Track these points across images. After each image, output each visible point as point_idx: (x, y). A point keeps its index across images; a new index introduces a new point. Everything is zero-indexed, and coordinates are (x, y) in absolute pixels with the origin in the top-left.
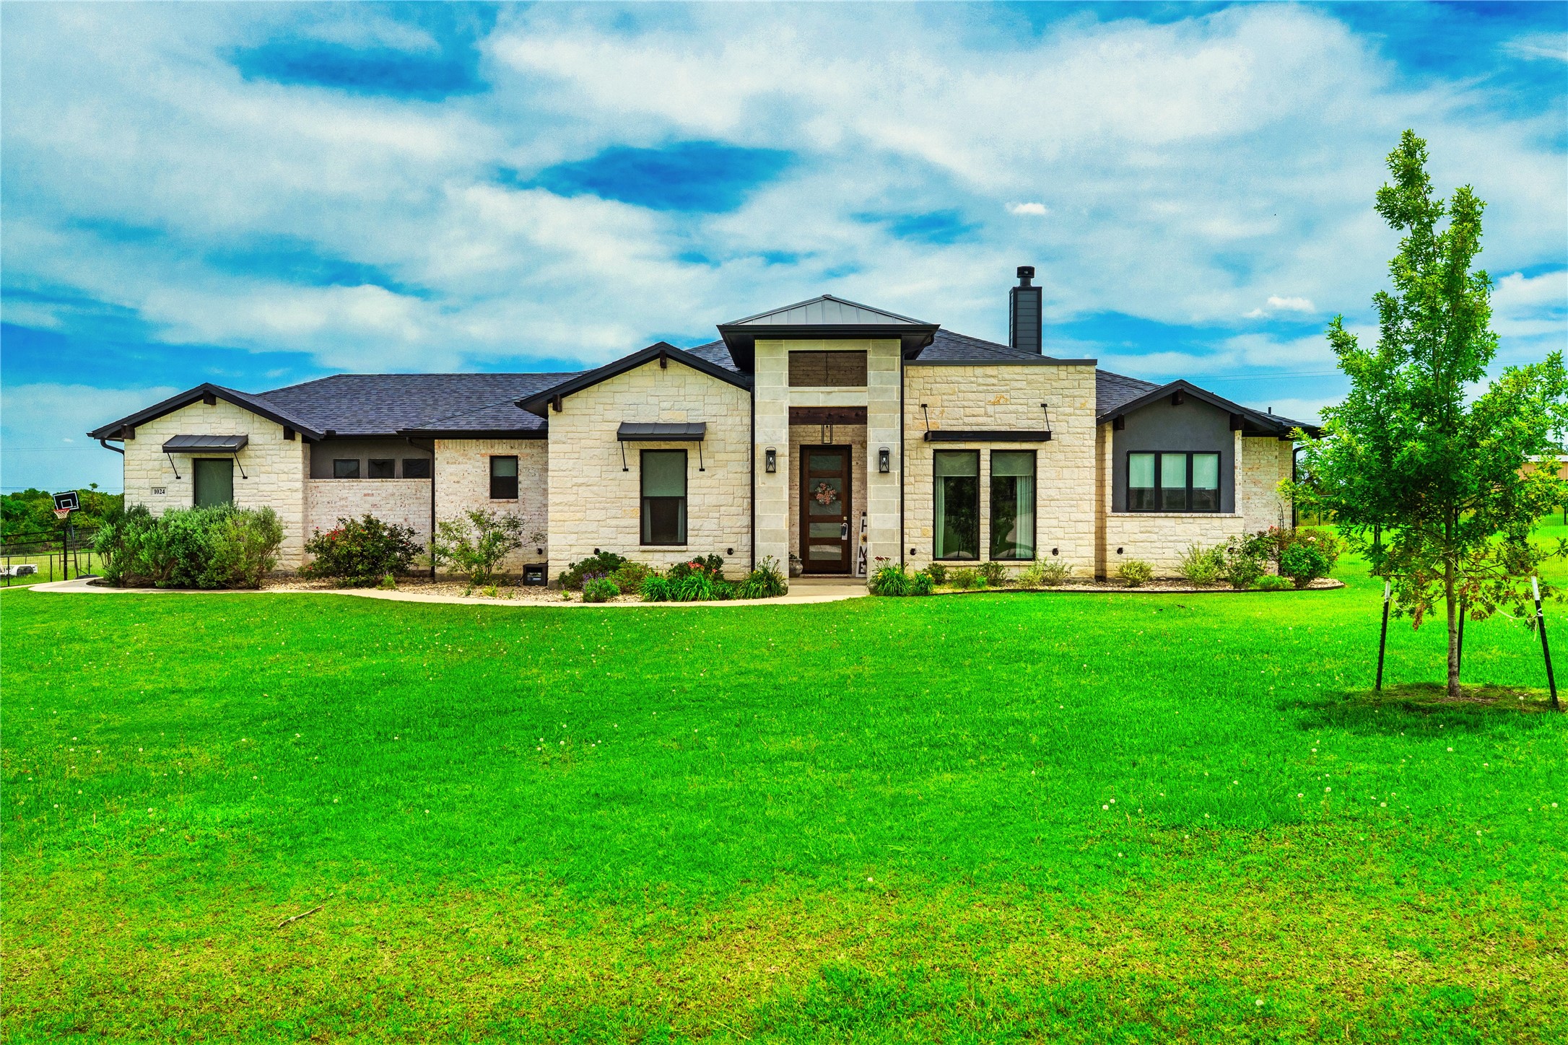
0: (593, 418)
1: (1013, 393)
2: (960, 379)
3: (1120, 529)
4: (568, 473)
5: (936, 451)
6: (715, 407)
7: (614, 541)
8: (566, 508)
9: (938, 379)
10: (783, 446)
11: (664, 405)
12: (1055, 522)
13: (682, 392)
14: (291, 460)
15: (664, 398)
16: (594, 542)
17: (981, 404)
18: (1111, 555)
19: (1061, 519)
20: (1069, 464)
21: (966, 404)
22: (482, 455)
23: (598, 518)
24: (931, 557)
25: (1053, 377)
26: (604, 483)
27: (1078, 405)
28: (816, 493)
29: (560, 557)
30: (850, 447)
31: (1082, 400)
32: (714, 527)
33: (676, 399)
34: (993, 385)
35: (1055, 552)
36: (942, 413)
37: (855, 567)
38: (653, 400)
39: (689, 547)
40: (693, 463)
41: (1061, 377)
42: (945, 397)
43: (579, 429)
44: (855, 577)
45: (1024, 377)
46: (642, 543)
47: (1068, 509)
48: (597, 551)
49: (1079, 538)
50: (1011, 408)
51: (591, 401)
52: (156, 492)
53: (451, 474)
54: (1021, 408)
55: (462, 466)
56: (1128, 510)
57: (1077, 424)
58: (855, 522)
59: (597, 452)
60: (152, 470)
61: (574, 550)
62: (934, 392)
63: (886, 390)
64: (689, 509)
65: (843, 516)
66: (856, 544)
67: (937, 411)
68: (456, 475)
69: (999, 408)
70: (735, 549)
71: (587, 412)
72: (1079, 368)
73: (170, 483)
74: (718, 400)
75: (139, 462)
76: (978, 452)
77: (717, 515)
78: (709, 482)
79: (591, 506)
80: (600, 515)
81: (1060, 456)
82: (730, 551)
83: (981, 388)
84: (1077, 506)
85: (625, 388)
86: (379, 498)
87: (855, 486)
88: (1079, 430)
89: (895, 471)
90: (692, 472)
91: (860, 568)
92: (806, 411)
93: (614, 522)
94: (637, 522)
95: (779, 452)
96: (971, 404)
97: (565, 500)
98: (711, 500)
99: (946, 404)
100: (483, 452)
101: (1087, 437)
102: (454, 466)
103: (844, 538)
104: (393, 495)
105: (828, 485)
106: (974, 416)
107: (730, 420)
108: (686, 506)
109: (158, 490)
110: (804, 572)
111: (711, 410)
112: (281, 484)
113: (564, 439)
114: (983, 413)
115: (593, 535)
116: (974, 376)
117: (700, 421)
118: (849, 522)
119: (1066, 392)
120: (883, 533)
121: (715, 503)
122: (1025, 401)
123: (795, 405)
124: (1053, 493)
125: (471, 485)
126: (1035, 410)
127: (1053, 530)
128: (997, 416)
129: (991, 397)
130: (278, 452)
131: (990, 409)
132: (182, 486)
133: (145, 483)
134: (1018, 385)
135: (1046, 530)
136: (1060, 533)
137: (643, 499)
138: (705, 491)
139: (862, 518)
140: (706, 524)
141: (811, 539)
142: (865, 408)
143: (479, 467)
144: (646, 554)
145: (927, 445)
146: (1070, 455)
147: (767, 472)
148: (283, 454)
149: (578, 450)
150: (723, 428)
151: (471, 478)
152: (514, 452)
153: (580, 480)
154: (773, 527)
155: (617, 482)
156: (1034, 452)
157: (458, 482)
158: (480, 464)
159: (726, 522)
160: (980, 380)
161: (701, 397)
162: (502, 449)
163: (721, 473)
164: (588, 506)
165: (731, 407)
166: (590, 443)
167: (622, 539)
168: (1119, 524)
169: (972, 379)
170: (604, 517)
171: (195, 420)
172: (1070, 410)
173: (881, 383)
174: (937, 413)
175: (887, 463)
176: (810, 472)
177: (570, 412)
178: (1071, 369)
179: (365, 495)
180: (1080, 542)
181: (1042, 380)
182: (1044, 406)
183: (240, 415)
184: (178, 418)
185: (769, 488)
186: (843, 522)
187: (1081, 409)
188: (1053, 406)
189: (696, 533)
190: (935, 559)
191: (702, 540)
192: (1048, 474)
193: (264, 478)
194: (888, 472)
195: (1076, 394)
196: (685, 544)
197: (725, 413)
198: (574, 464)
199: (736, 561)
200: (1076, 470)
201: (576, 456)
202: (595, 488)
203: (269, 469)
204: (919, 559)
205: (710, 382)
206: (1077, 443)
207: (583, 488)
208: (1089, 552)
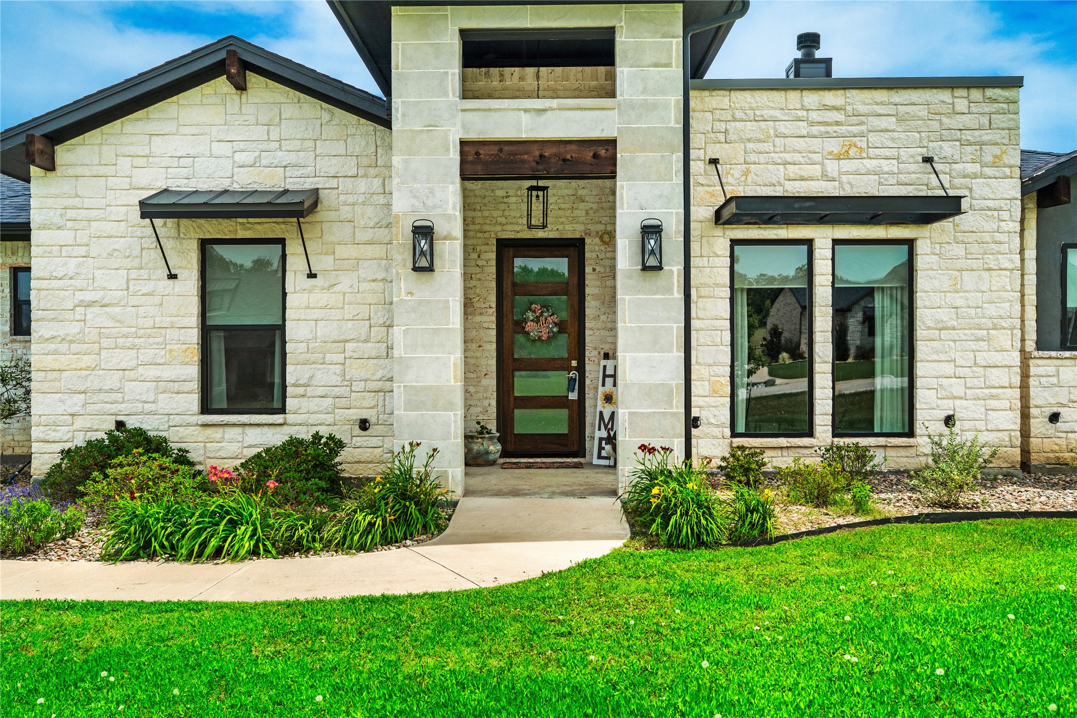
0: (112, 181)
1: (873, 138)
2: (778, 114)
3: (1054, 380)
4: (67, 282)
5: (734, 242)
6: (334, 160)
7: (152, 407)
8: (64, 347)
9: (739, 114)
10: (449, 218)
11: (241, 158)
12: (948, 369)
13: (275, 135)
15: (242, 146)
16: (114, 408)
17: (816, 157)
18: (1039, 424)
19: (959, 362)
20: (974, 264)
21: (788, 157)
23: (123, 365)
24: (728, 432)
25: (944, 109)
26: (134, 301)
27: (988, 158)
28: (525, 321)
29: (52, 435)
30: (582, 241)
31: (996, 150)
32: (336, 380)
33: (264, 146)
34: (837, 123)
35: (949, 421)
36: (746, 173)
37: (592, 447)
38: (220, 149)
39: (290, 418)
40: (296, 264)
41: (958, 108)
42: (750, 146)
43: (88, 203)
44: (590, 465)
45: (891, 110)
46: (205, 408)
47: (973, 345)
48: (120, 425)
49: (993, 397)
50: (870, 164)
51: (108, 152)
54: (886, 165)
56: (1064, 347)
57: (987, 192)
58: (592, 370)
59: (120, 244)
61: (79, 423)
62: (732, 137)
63: (654, 107)
64: (289, 347)
65: (569, 360)
66: (595, 406)
67: (737, 171)
69: (846, 165)
70: (373, 420)
71: (102, 170)
72: (990, 92)
74: (340, 148)
76: (809, 243)
77: (340, 358)
78: (323, 298)
79: (110, 342)
80: (126, 358)
81: (959, 250)
82: (364, 425)
83: (815, 130)
84: (988, 339)
85: (170, 127)
87: (591, 307)
88: (991, 204)
89: (674, 267)
90: (295, 280)
91: (601, 448)
92: (494, 150)
93: (151, 372)
94: (193, 371)
95: (440, 229)
96: (797, 157)
97: (62, 333)
98: (328, 330)
99: (753, 158)
100: (3, 261)
101: (1005, 215)
103: (573, 396)
105: (545, 306)
106: (802, 179)
107: (362, 185)
108: (284, 343)
110: (505, 454)
111: (328, 166)
113: (57, 220)
114: (819, 174)
115: (114, 396)
116: (803, 108)
117: (307, 186)
118: (581, 369)
119: (968, 136)
120: (649, 392)
121: (335, 335)
122: (894, 152)
123: (472, 136)
124: (945, 315)
126: (913, 167)
127: (945, 382)
128: (844, 178)
129: (834, 146)
131: (832, 167)
134: (884, 123)
135: (933, 382)
136: (957, 388)
137: (206, 331)
138: (316, 314)
139: (603, 362)
140: (319, 375)
141: (516, 398)
142: (612, 143)
144: (209, 431)
145: (719, 231)
146: (975, 248)
147: (415, 269)
149: (85, 240)
150: (351, 199)
153: (89, 296)
154: (430, 380)
155: (157, 300)
156: (910, 243)
159: (355, 370)
160: (814, 116)
161: (310, 144)
163: (346, 282)
164: (105, 343)
165: (365, 161)
166: (108, 228)
167: (166, 403)
168: (1051, 370)
169: (801, 113)
170: (133, 363)
172: (975, 168)
173: (645, 91)
174: (737, 175)
175: (658, 252)
176: (514, 284)
177: (71, 171)
178: (976, 94)
180: (994, 403)
181: (924, 113)
182: (928, 160)
185: (420, 302)
186: (569, 369)
187: (994, 165)
188: (945, 160)
189: (301, 390)
190: (734, 434)
191: (314, 404)
192: (936, 283)
194: (660, 268)
195: (986, 138)
196: (282, 410)
197: (353, 172)
198: (79, 265)
199: (375, 441)
200: (986, 274)
201: (82, 251)
202: (117, 310)
204: (706, 436)
205: (326, 116)
206: (987, 227)
207: (96, 310)
208: (1013, 421)
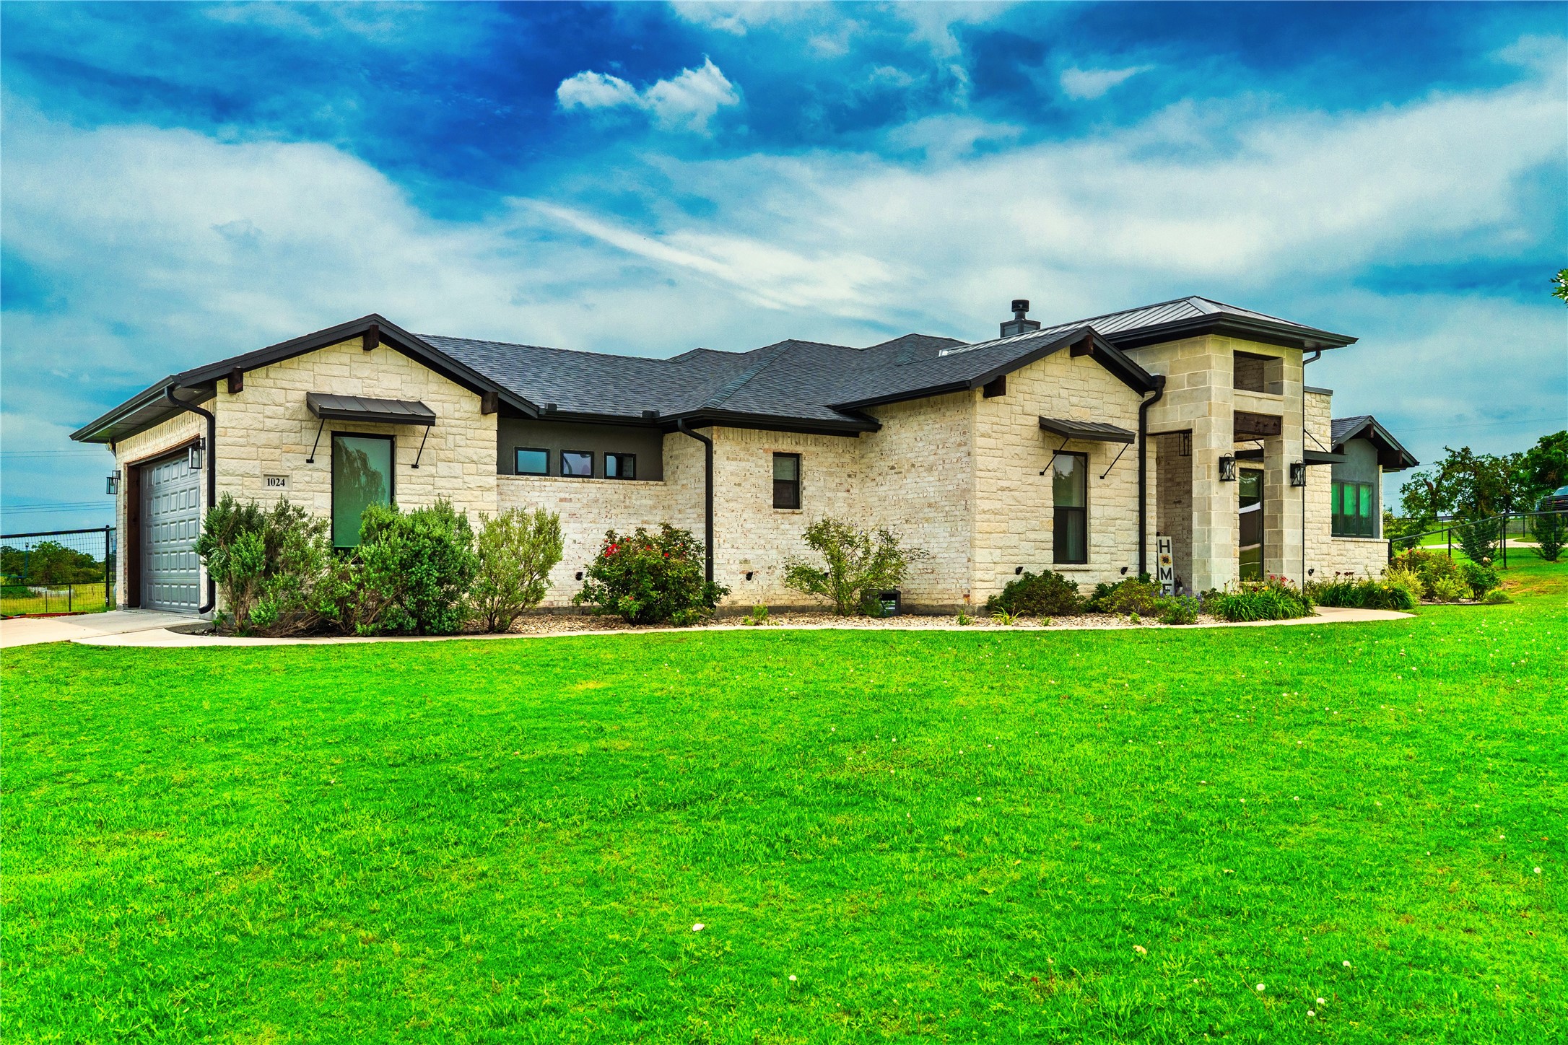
4: (993, 473)
6: (1111, 406)
7: (1032, 559)
8: (992, 517)
10: (1231, 452)
11: (1072, 400)
12: (1310, 544)
13: (1086, 387)
14: (481, 444)
15: (1073, 392)
16: (1014, 559)
22: (766, 451)
23: (1020, 530)
25: (1309, 403)
26: (1024, 488)
27: (1322, 432)
29: (987, 577)
31: (1324, 428)
32: (1111, 543)
33: (1082, 394)
35: (1311, 572)
38: (1064, 393)
39: (1091, 566)
40: (1092, 470)
41: (1313, 404)
43: (1003, 421)
46: (1055, 560)
48: (1019, 571)
49: (1323, 560)
52: (271, 482)
53: (732, 474)
55: (743, 464)
59: (1017, 449)
60: (266, 446)
61: (997, 569)
63: (1294, 401)
64: (1091, 522)
68: (737, 475)
70: (1128, 568)
72: (1322, 397)
73: (297, 468)
74: (1113, 399)
75: (243, 432)
77: (1113, 529)
78: (1108, 492)
79: (1013, 515)
80: (1018, 526)
82: (1123, 571)
85: (1040, 375)
86: (579, 505)
90: (1094, 479)
92: (1243, 417)
93: (1032, 536)
94: (1050, 536)
97: (992, 507)
98: (1111, 512)
100: (766, 446)
102: (734, 463)
104: (596, 501)
108: (1086, 519)
109: (272, 480)
111: (1109, 409)
112: (467, 478)
113: (989, 432)
115: (1014, 551)
119: (1316, 419)
121: (1112, 515)
123: (1238, 409)
125: (753, 490)
127: (1309, 551)
130: (463, 431)
132: (315, 475)
133: (255, 467)
136: (1312, 554)
138: (1104, 501)
140: (1104, 539)
142: (1280, 418)
143: (761, 466)
148: (470, 433)
149: (1002, 446)
151: (753, 480)
152: (798, 449)
153: (1005, 484)
155: (1035, 488)
157: (739, 485)
158: (762, 462)
159: (1120, 537)
161: (1100, 395)
162: (786, 444)
163: (1117, 481)
165: (1124, 409)
166: (1012, 439)
167: (1038, 556)
170: (1024, 529)
171: (336, 370)
172: (1318, 437)
173: (1292, 393)
178: (1318, 397)
179: (561, 500)
180: (1323, 563)
183: (407, 370)
184: (309, 366)
187: (1323, 436)
188: (1309, 431)
189: (1094, 549)
191: (1102, 558)
193: (443, 468)
195: (1321, 421)
196: (1087, 562)
197: (1119, 414)
198: (999, 462)
201: (999, 453)
202: (1017, 493)
203: (450, 455)
205: (1107, 378)
207: (1007, 493)
208: (1328, 572)
